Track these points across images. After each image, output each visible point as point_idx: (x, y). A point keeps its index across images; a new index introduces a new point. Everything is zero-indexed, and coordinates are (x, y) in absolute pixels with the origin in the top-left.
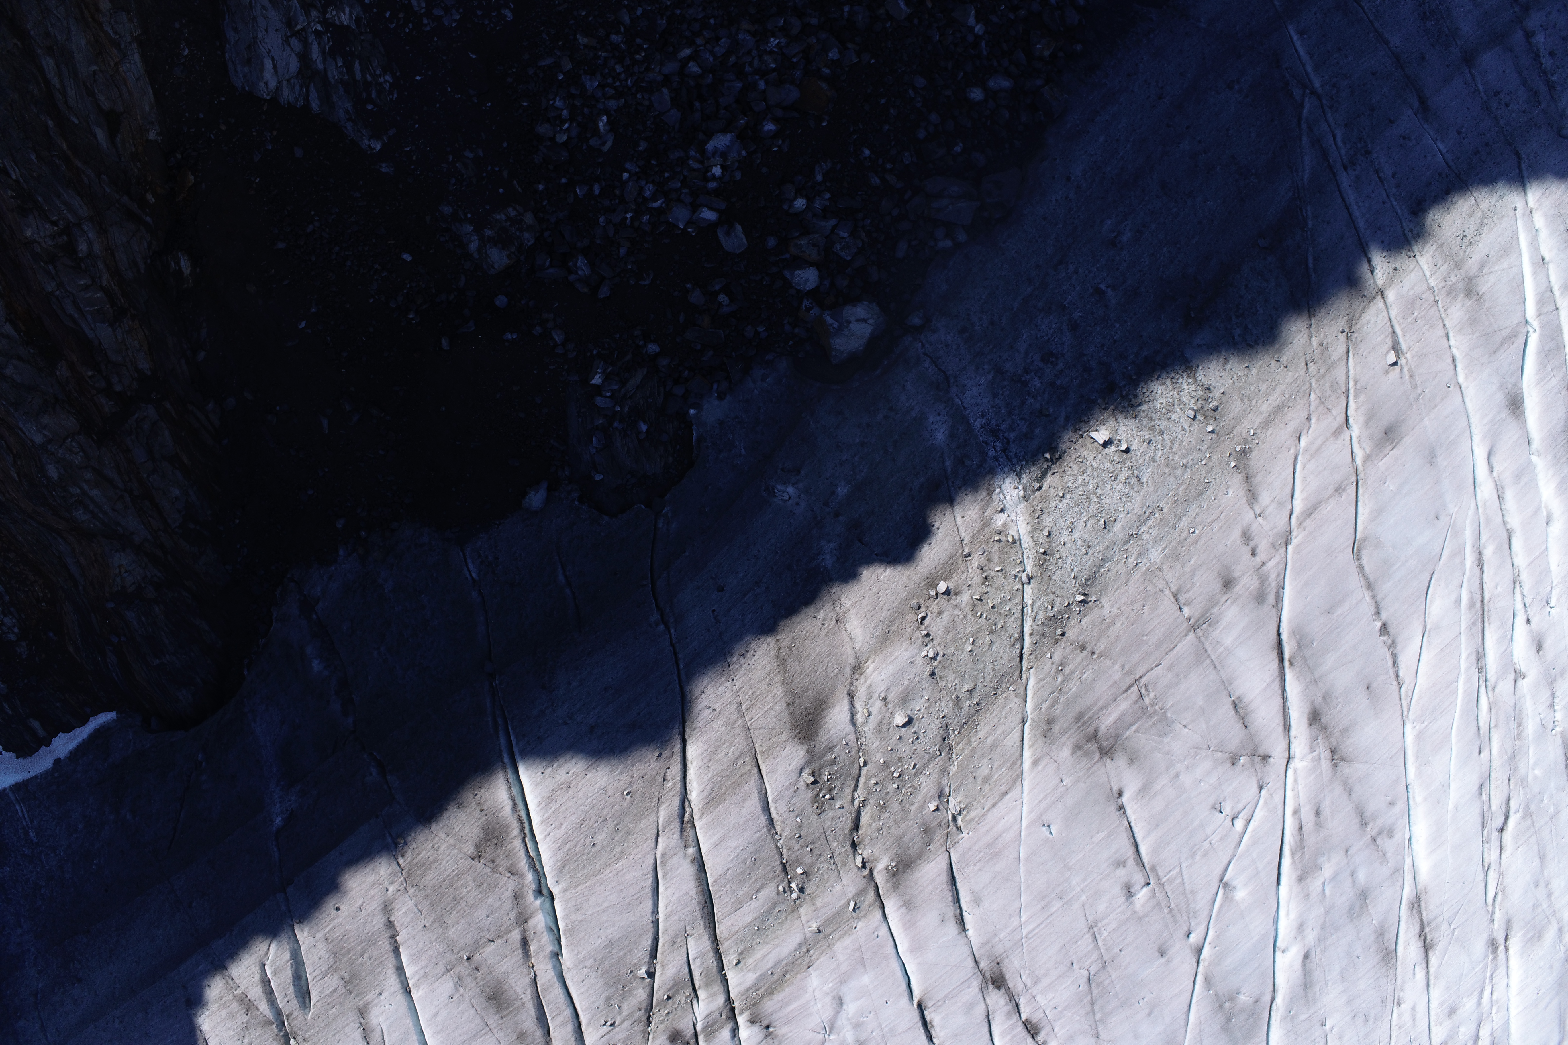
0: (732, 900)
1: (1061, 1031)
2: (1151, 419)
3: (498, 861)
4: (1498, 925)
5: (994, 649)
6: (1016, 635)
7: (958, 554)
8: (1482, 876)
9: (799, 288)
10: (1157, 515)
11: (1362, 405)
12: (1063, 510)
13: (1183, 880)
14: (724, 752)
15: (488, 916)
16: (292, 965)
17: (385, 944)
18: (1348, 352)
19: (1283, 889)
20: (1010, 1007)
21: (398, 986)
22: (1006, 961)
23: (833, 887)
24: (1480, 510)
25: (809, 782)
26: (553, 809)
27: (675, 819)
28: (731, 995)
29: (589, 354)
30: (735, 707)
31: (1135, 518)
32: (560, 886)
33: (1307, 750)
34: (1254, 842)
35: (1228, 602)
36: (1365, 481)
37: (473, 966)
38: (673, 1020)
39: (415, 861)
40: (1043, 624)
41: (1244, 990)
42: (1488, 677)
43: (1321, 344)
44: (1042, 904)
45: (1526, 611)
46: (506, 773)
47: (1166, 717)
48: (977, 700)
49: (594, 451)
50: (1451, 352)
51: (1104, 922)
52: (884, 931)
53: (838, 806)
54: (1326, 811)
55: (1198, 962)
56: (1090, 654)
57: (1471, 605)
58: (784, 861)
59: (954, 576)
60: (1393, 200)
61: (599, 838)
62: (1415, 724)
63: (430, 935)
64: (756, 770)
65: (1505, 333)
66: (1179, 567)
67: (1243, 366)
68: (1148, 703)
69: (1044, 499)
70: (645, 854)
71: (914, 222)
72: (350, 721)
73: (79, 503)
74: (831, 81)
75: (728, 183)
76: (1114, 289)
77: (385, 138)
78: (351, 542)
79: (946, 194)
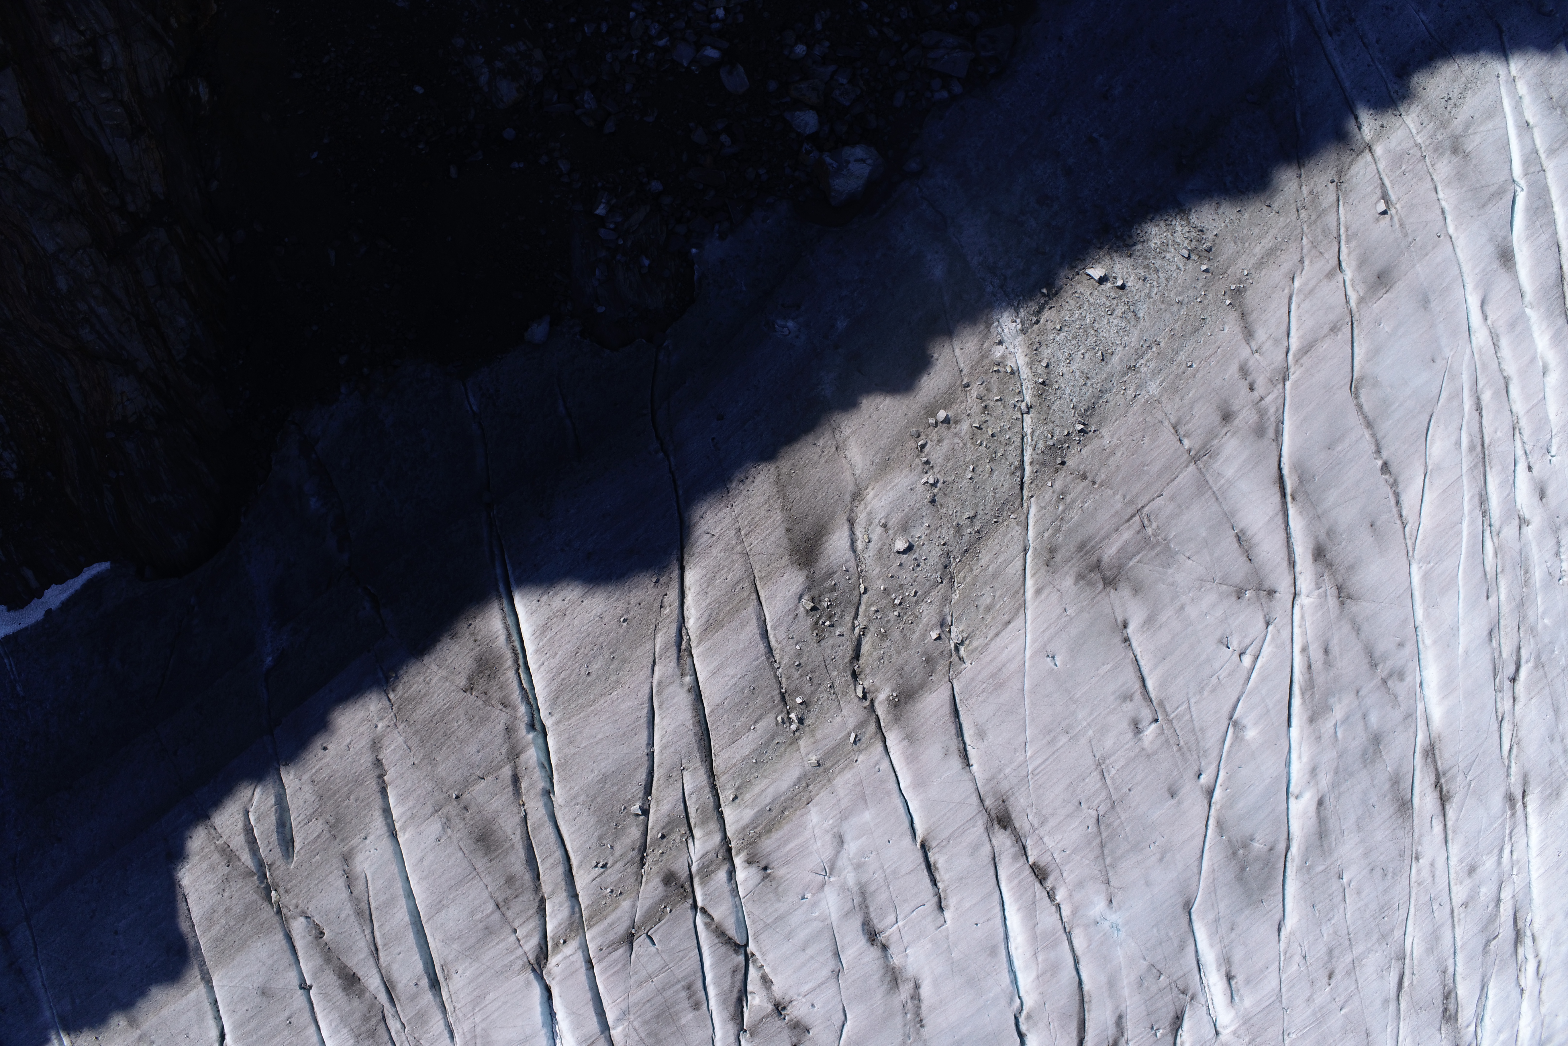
0: (730, 732)
1: (1070, 877)
2: (1146, 258)
3: (491, 692)
4: (1515, 779)
5: (994, 477)
6: (1016, 463)
7: (957, 384)
8: (1496, 726)
9: (799, 130)
10: (1154, 349)
11: (1354, 250)
12: (1061, 342)
13: (1191, 716)
14: (722, 578)
15: (478, 752)
16: (276, 810)
17: (372, 784)
18: (1338, 201)
19: (1295, 731)
20: (1017, 848)
21: (385, 829)
22: (1012, 799)
23: (833, 718)
24: (1476, 356)
25: (809, 608)
26: (548, 637)
27: (672, 646)
28: (728, 834)
29: (593, 186)
30: (734, 532)
31: (1132, 351)
32: (554, 718)
33: (1312, 586)
34: (1263, 679)
35: (1228, 435)
36: (1360, 322)
37: (462, 805)
38: (668, 860)
39: (406, 696)
40: (1043, 452)
41: (1257, 837)
42: (1493, 521)
43: (1311, 193)
44: (1048, 738)
45: (1527, 458)
46: (501, 602)
47: (1170, 547)
48: (979, 528)
49: (597, 283)
50: (1440, 204)
51: (1113, 759)
52: (885, 765)
53: (838, 633)
54: (1335, 649)
55: (1210, 806)
56: (1091, 483)
57: (1472, 448)
58: (783, 690)
59: (954, 405)
60: (1377, 63)
61: (595, 668)
62: (1421, 565)
63: (419, 773)
64: (754, 596)
65: (1493, 189)
66: (1177, 400)
67: (1235, 210)
68: (1150, 533)
69: (1041, 332)
70: (641, 683)
71: (911, 73)
72: (345, 557)
73: (86, 321)
75: (731, 25)
76: (1107, 138)
78: (353, 379)
79: (942, 45)
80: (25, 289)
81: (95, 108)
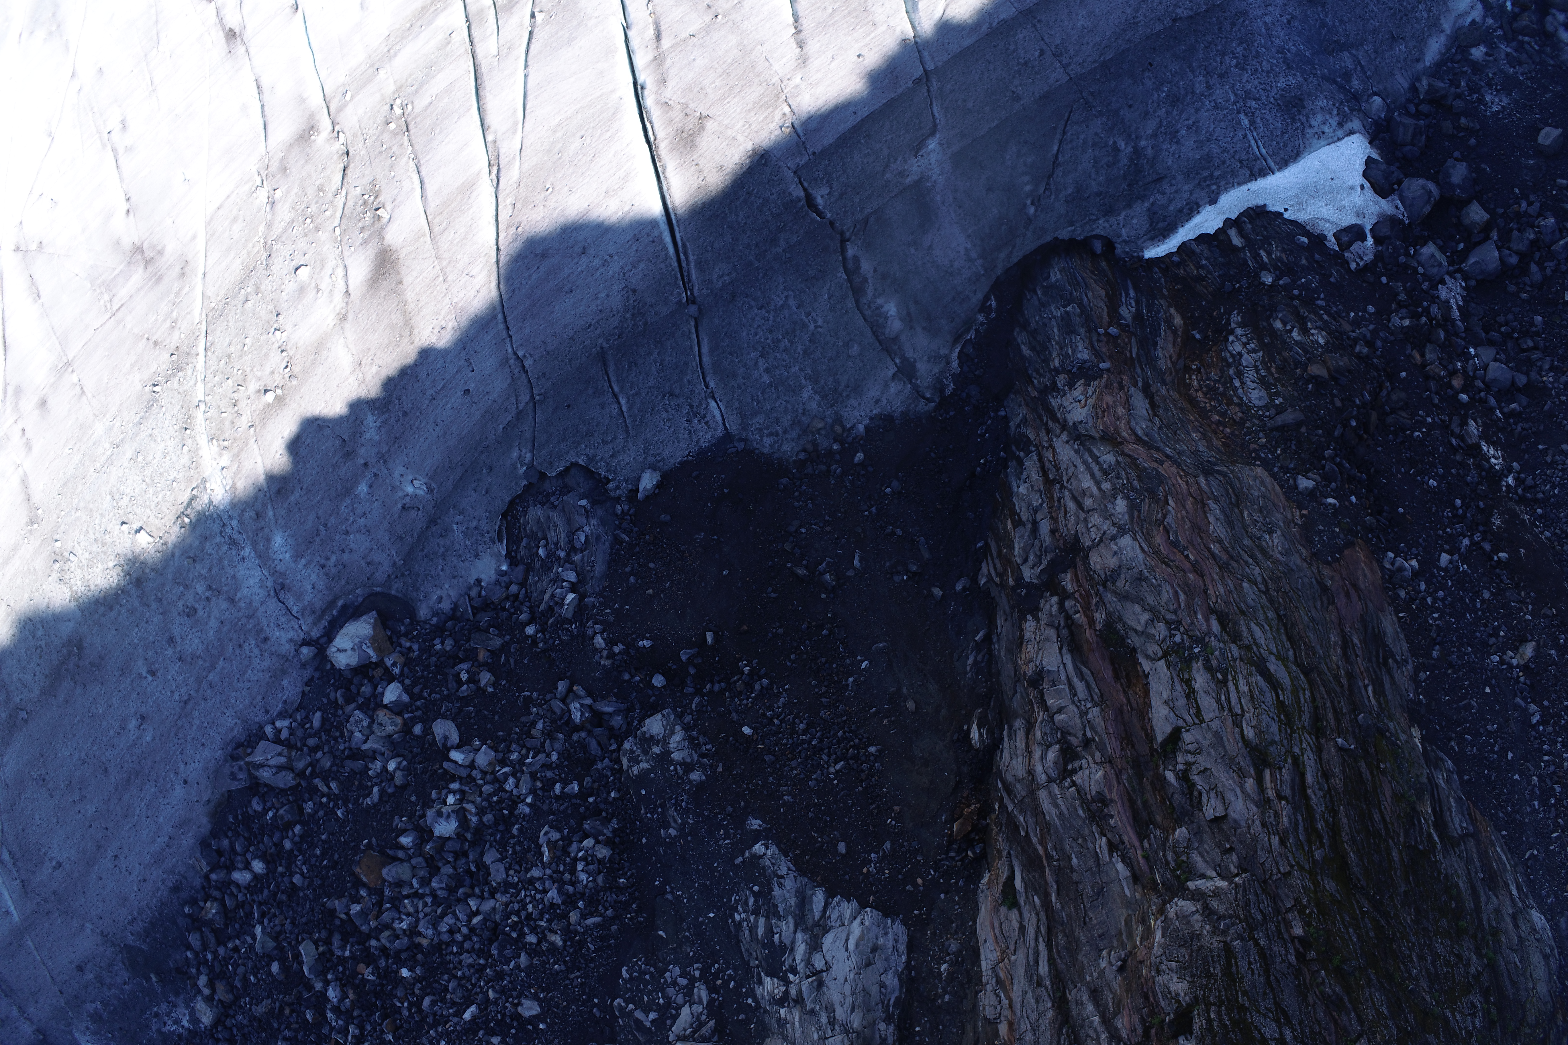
0: (457, 92)
3: (682, 116)
5: (228, 340)
6: (210, 353)
7: (259, 428)
9: (401, 685)
10: (99, 465)
12: (173, 470)
13: (82, 138)
14: (457, 233)
15: (694, 59)
17: (806, 23)
20: (222, 13)
22: (224, 54)
23: (365, 112)
25: (382, 210)
26: (622, 170)
27: (504, 168)
30: (449, 278)
31: (116, 463)
32: (618, 94)
35: (43, 388)
37: (713, 9)
39: (771, 109)
40: (189, 364)
44: (191, 110)
46: (674, 205)
47: (91, 284)
48: (242, 293)
49: (586, 528)
51: (143, 96)
52: (323, 75)
53: (359, 189)
56: (150, 338)
58: (406, 133)
59: (261, 408)
61: (576, 144)
63: (757, 37)
64: (430, 217)
66: (81, 419)
67: (35, 601)
68: (106, 295)
69: (189, 479)
70: (533, 131)
71: (305, 745)
72: (850, 252)
73: (1106, 473)
74: (358, 883)
75: (443, 788)
76: (140, 676)
77: (747, 854)
78: (850, 439)
79: (274, 770)
80: (1170, 502)
81: (1073, 703)
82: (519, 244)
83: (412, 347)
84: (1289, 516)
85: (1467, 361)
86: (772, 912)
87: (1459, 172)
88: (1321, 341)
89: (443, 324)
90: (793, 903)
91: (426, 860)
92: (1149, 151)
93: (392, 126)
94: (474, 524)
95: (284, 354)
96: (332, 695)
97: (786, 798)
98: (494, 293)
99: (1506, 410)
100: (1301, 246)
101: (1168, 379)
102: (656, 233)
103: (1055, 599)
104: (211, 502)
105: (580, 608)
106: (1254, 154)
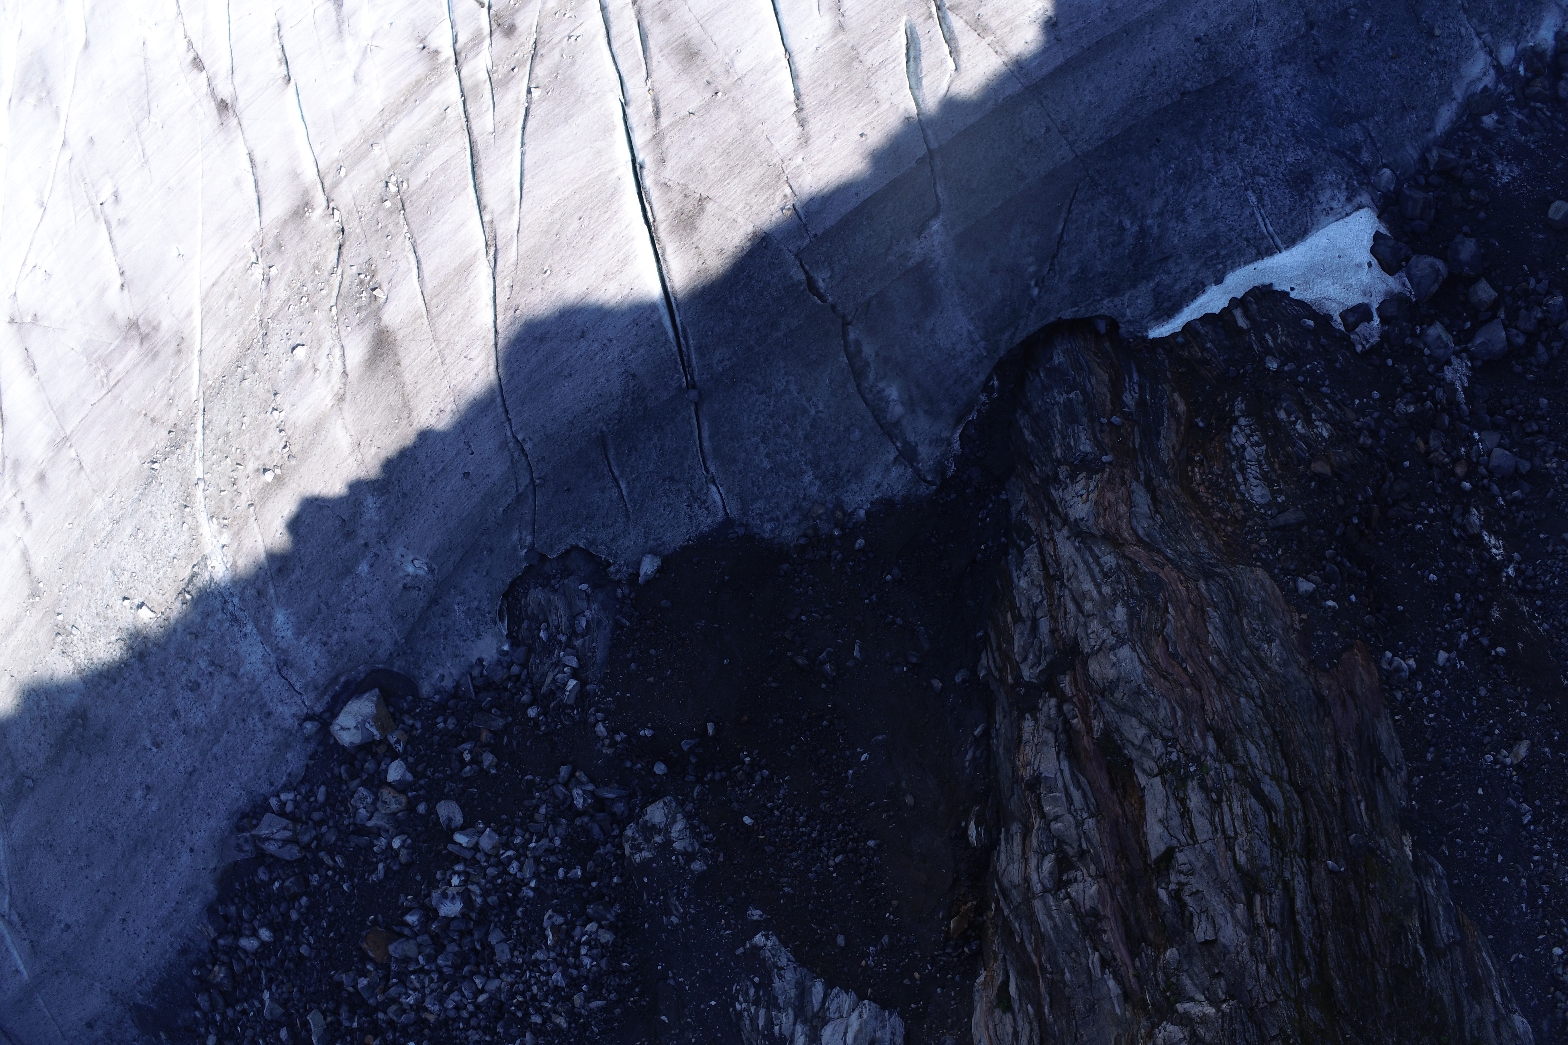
0: (453, 170)
1: (174, 63)
2: (107, 627)
3: (681, 198)
5: (226, 419)
7: (259, 507)
9: (403, 762)
10: (99, 540)
12: (173, 547)
13: (74, 209)
14: (456, 316)
15: (694, 139)
16: (921, 73)
17: (808, 101)
20: (214, 83)
21: (798, 58)
22: (217, 127)
23: (360, 190)
25: (379, 290)
26: (621, 253)
27: (502, 250)
28: (456, 76)
29: (578, 710)
30: (447, 361)
31: (116, 539)
34: (20, 245)
35: (41, 462)
37: (713, 86)
38: (511, 48)
39: (772, 191)
40: (187, 442)
44: (184, 183)
46: (674, 288)
47: (87, 358)
48: (239, 371)
49: (587, 613)
51: (136, 168)
52: (317, 149)
53: (355, 268)
55: (65, 135)
56: (148, 415)
58: (402, 212)
59: (261, 487)
61: (575, 225)
63: (758, 115)
64: (427, 299)
66: (80, 493)
67: (39, 672)
68: (102, 370)
69: (190, 557)
70: (530, 213)
71: (310, 819)
72: (852, 336)
73: (1106, 576)
74: (365, 958)
75: (448, 869)
76: (144, 747)
77: (748, 946)
78: (850, 525)
79: (280, 844)
80: (1170, 609)
81: (1070, 812)
82: (517, 327)
83: (411, 429)
84: (1288, 620)
85: (1471, 446)
86: (772, 1003)
87: (1468, 249)
88: (1325, 434)
89: (442, 406)
90: (793, 995)
91: (432, 938)
92: (1155, 230)
93: (388, 204)
94: (476, 604)
95: (283, 434)
96: (336, 770)
97: (786, 889)
98: (493, 376)
99: (1508, 497)
100: (1307, 329)
101: (1171, 472)
102: (656, 318)
103: (1053, 702)
104: (212, 579)
105: (582, 694)
106: (1261, 233)
